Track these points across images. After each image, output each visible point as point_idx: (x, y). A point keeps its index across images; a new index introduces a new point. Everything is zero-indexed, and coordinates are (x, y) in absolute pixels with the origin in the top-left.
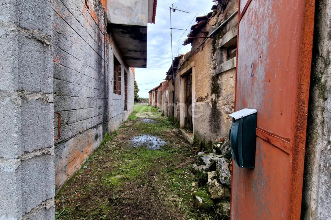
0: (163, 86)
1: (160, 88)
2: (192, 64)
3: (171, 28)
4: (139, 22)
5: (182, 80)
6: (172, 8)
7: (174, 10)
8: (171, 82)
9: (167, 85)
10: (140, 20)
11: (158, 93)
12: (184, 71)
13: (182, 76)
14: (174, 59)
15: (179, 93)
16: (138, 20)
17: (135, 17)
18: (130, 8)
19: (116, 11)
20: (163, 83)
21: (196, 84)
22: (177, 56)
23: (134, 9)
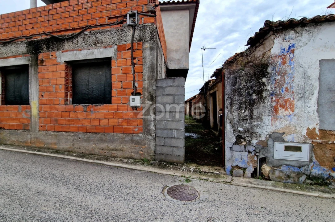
0: (197, 98)
1: (194, 100)
2: (216, 89)
3: (203, 62)
4: (184, 67)
5: (211, 97)
6: (203, 48)
7: (205, 50)
8: (203, 96)
9: (200, 98)
10: (184, 66)
11: (192, 103)
12: (212, 92)
13: (211, 95)
14: (205, 82)
15: (209, 105)
16: (183, 66)
17: (182, 64)
18: (179, 60)
19: (171, 63)
20: (197, 96)
21: (219, 101)
22: (207, 81)
23: (181, 60)
